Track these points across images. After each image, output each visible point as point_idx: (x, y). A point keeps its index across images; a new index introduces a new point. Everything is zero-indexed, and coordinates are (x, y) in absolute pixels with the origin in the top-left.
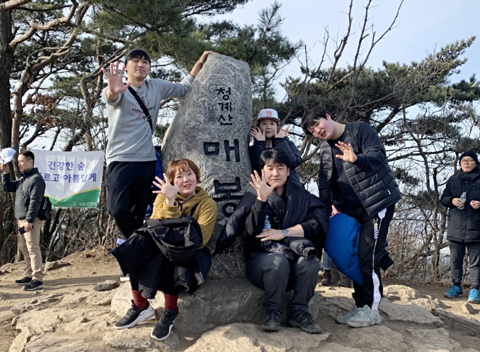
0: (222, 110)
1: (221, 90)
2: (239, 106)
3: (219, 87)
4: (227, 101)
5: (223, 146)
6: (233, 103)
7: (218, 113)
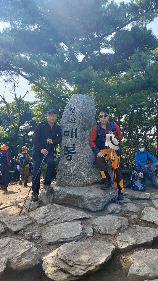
1: (72, 109)
2: (78, 114)
4: (74, 113)
5: (71, 132)
7: (71, 118)
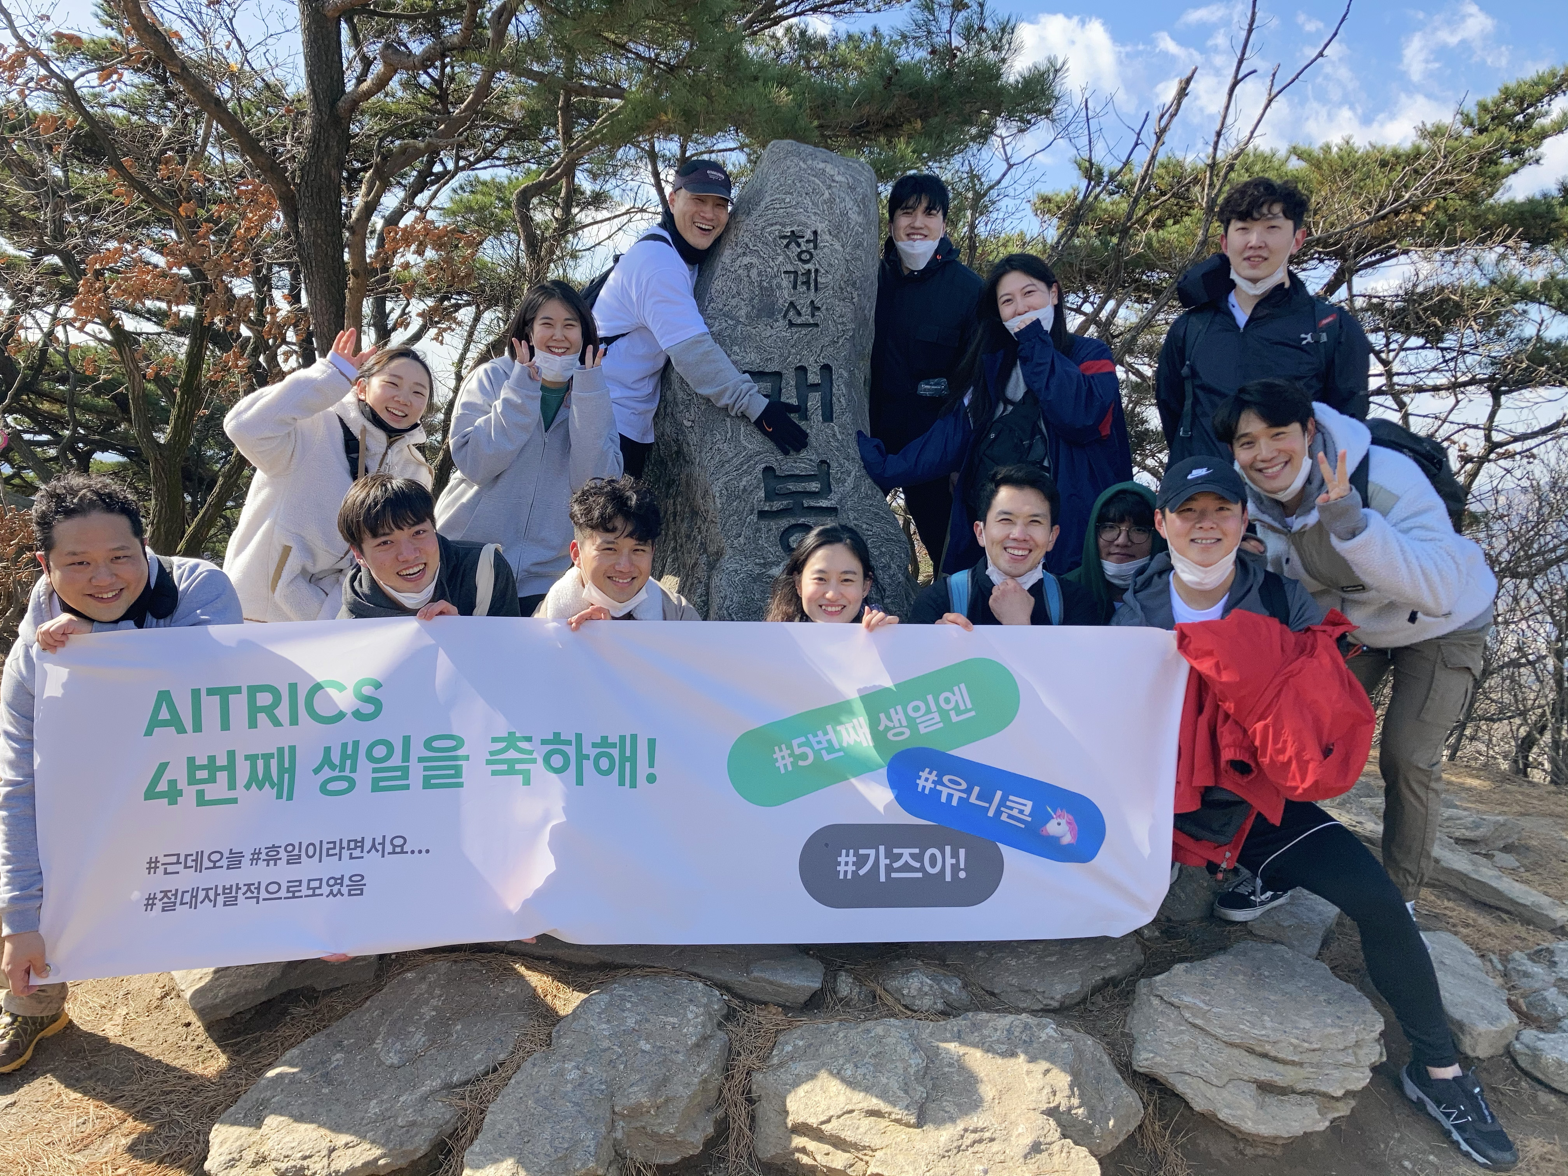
0: (795, 287)
1: (794, 237)
2: (838, 277)
3: (788, 230)
4: (807, 266)
5: (793, 383)
6: (823, 271)
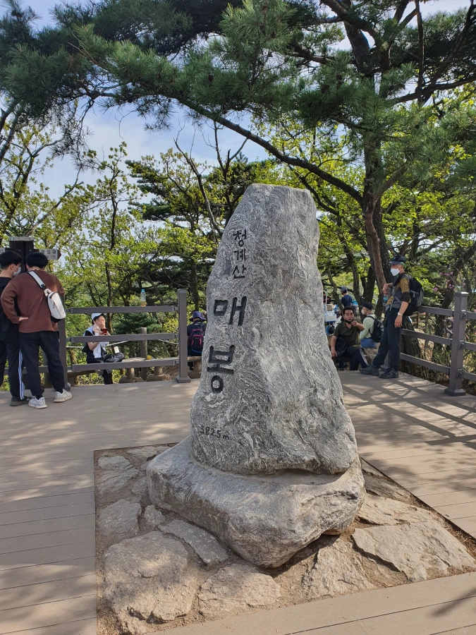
0: (237, 259)
1: (239, 233)
3: (236, 231)
4: (242, 248)
5: (231, 305)
6: (247, 250)
7: (234, 263)
